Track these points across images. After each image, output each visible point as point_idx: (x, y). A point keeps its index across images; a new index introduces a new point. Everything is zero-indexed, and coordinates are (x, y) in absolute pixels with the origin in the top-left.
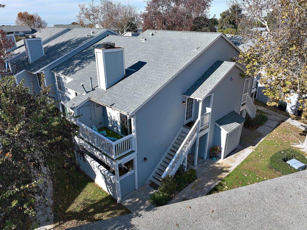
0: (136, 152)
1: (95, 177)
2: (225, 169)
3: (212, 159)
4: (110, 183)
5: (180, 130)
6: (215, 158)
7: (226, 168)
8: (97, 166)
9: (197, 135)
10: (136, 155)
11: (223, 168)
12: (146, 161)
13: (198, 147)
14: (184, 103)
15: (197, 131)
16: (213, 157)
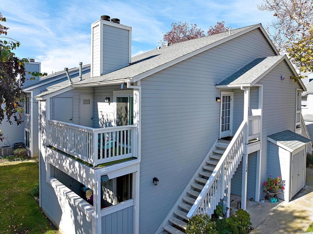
0: (139, 160)
1: (60, 219)
2: (297, 214)
3: (270, 201)
4: (82, 223)
5: (214, 146)
6: (275, 200)
7: (299, 212)
8: (65, 192)
9: (245, 148)
10: (139, 166)
11: (292, 212)
12: (156, 185)
13: (246, 173)
14: (218, 100)
15: (244, 141)
16: (271, 196)
